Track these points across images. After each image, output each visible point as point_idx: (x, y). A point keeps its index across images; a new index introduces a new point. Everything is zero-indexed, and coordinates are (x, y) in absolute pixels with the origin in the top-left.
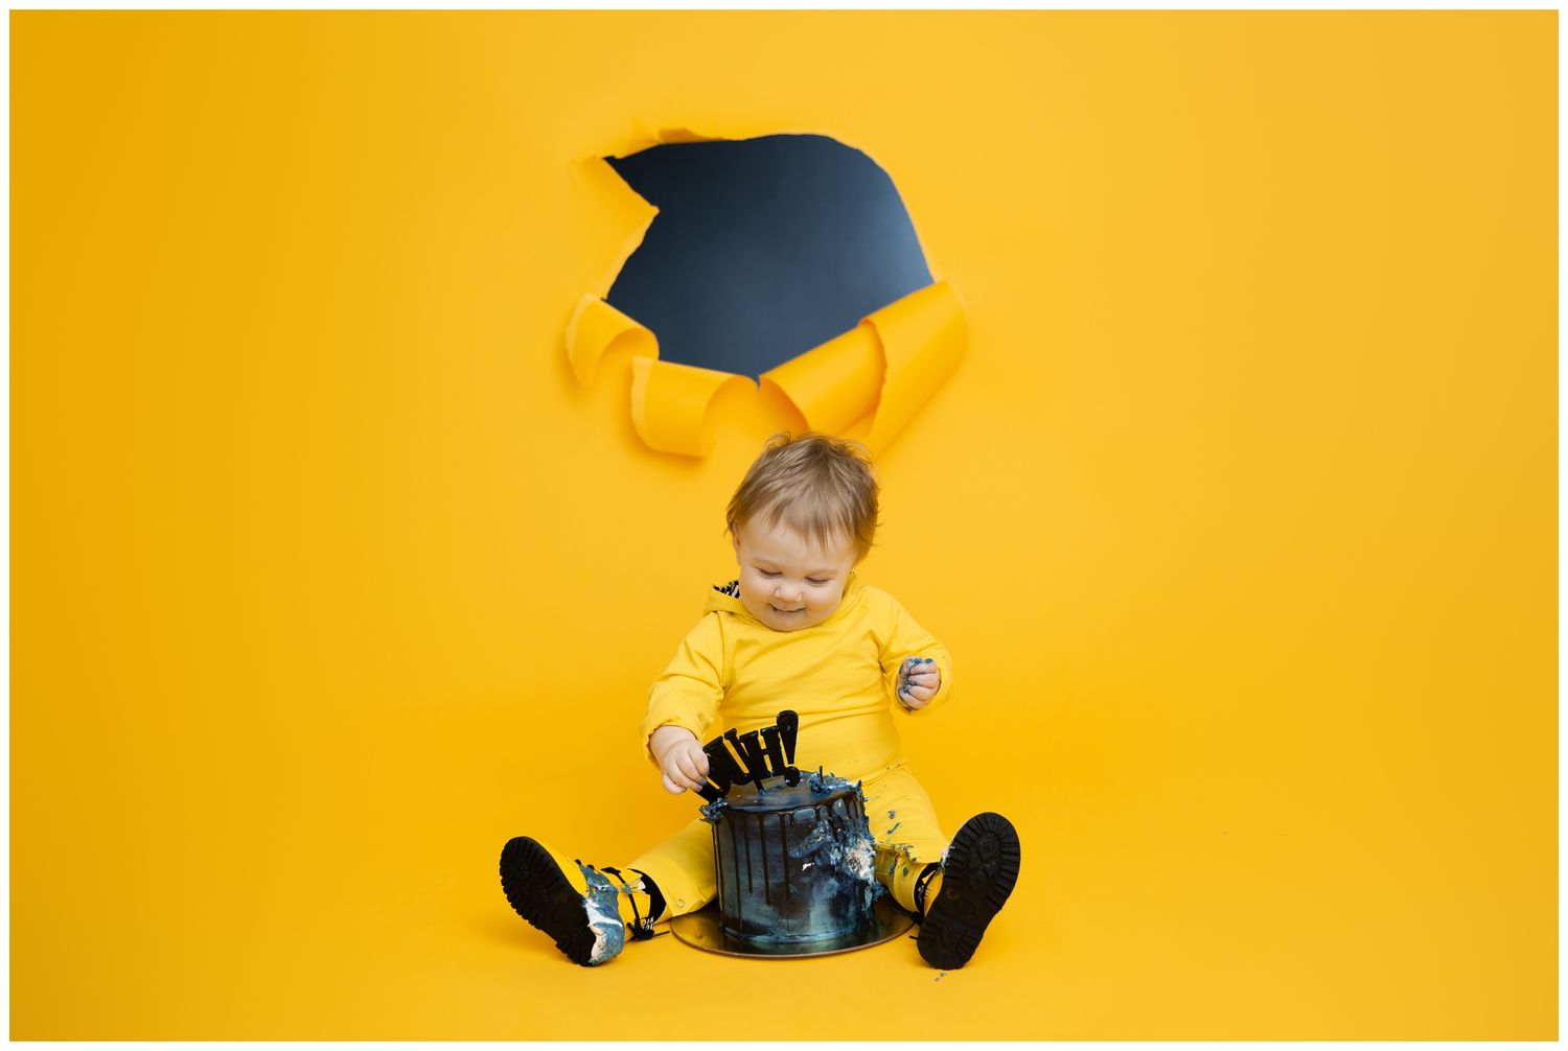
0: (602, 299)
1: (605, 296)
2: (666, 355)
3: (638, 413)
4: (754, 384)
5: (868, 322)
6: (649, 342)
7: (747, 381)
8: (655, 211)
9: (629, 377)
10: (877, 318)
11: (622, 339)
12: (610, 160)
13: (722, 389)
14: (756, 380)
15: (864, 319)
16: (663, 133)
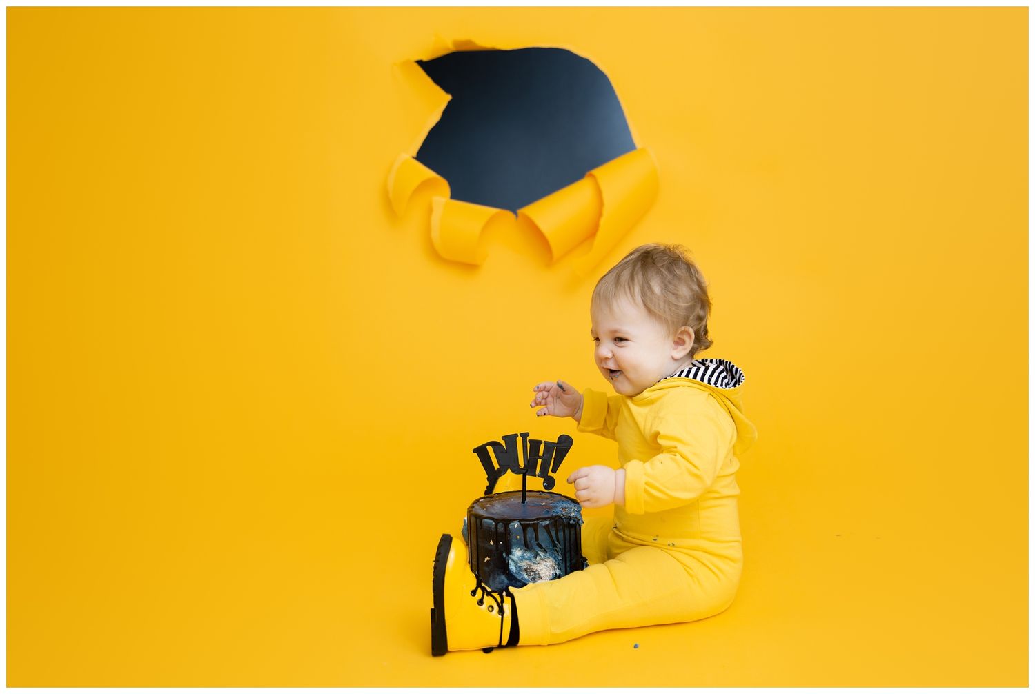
0: (413, 157)
1: (415, 155)
2: (455, 196)
3: (435, 234)
4: (514, 216)
5: (591, 175)
6: (444, 187)
7: (508, 214)
8: (449, 97)
9: (430, 211)
10: (597, 172)
11: (425, 184)
12: (420, 63)
13: (491, 221)
14: (515, 213)
15: (588, 173)
16: (455, 43)
